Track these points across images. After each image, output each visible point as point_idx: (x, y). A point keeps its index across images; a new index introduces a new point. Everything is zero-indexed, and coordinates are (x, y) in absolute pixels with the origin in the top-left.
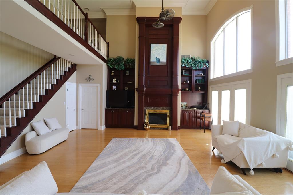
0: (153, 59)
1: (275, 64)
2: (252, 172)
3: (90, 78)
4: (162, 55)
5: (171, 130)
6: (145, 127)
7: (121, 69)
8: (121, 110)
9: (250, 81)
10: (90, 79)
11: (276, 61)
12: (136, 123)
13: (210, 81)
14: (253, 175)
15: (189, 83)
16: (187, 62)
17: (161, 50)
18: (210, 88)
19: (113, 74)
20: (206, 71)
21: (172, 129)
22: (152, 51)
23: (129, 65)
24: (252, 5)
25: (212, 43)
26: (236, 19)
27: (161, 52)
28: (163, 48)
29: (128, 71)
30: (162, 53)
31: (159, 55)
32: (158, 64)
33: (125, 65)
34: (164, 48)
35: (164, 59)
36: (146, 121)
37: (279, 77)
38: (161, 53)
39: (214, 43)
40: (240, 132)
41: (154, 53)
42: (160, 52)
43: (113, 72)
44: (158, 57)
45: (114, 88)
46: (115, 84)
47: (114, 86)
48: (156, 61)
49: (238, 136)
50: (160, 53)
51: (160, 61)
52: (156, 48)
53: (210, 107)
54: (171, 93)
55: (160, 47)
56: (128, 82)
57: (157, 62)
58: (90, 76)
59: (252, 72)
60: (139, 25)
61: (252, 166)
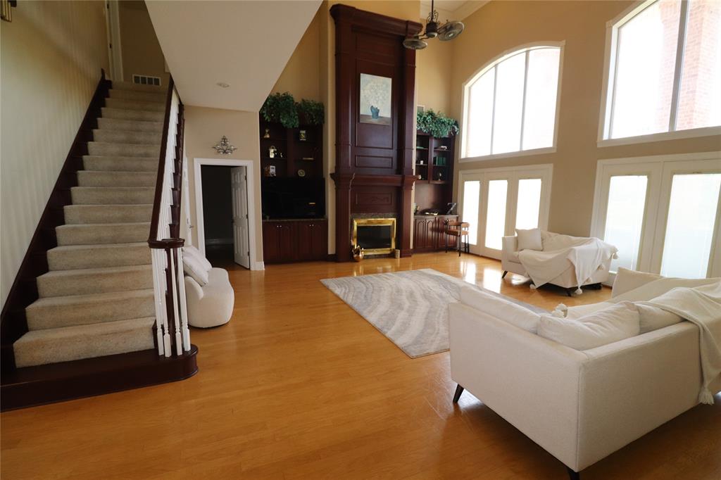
0: (364, 110)
1: (596, 144)
2: (580, 291)
3: (224, 145)
4: (383, 103)
5: (401, 257)
6: (355, 256)
7: (293, 126)
8: (298, 222)
9: (550, 167)
10: (225, 148)
11: (598, 141)
12: (331, 250)
13: (460, 162)
14: (581, 295)
15: (424, 163)
16: (423, 122)
17: (381, 91)
18: (459, 174)
19: (268, 136)
20: (451, 142)
21: (403, 255)
22: (364, 90)
23: (312, 118)
24: (564, 41)
25: (466, 87)
26: (525, 54)
27: (381, 94)
28: (384, 86)
29: (304, 132)
30: (383, 97)
31: (377, 102)
32: (374, 121)
33: (301, 117)
34: (387, 86)
35: (386, 112)
36: (354, 243)
37: (600, 163)
38: (381, 98)
39: (470, 88)
40: (544, 244)
41: (367, 96)
42: (379, 94)
43: (267, 131)
44: (375, 106)
45: (272, 170)
46: (272, 162)
47: (271, 167)
48: (371, 114)
49: (542, 251)
50: (379, 97)
51: (379, 115)
52: (372, 84)
53: (458, 211)
54: (399, 185)
55: (378, 84)
56: (304, 159)
57: (373, 116)
58: (224, 139)
59: (555, 151)
60: (335, 23)
61: (580, 284)
